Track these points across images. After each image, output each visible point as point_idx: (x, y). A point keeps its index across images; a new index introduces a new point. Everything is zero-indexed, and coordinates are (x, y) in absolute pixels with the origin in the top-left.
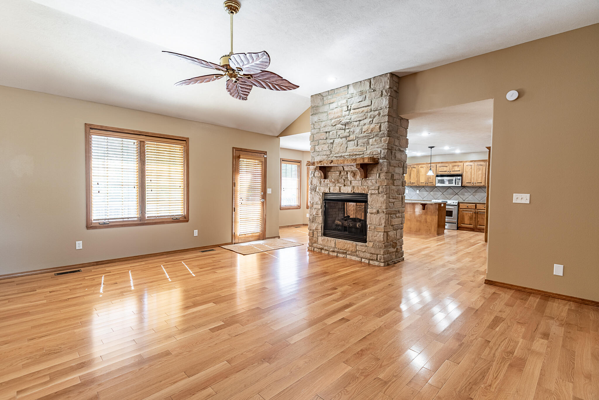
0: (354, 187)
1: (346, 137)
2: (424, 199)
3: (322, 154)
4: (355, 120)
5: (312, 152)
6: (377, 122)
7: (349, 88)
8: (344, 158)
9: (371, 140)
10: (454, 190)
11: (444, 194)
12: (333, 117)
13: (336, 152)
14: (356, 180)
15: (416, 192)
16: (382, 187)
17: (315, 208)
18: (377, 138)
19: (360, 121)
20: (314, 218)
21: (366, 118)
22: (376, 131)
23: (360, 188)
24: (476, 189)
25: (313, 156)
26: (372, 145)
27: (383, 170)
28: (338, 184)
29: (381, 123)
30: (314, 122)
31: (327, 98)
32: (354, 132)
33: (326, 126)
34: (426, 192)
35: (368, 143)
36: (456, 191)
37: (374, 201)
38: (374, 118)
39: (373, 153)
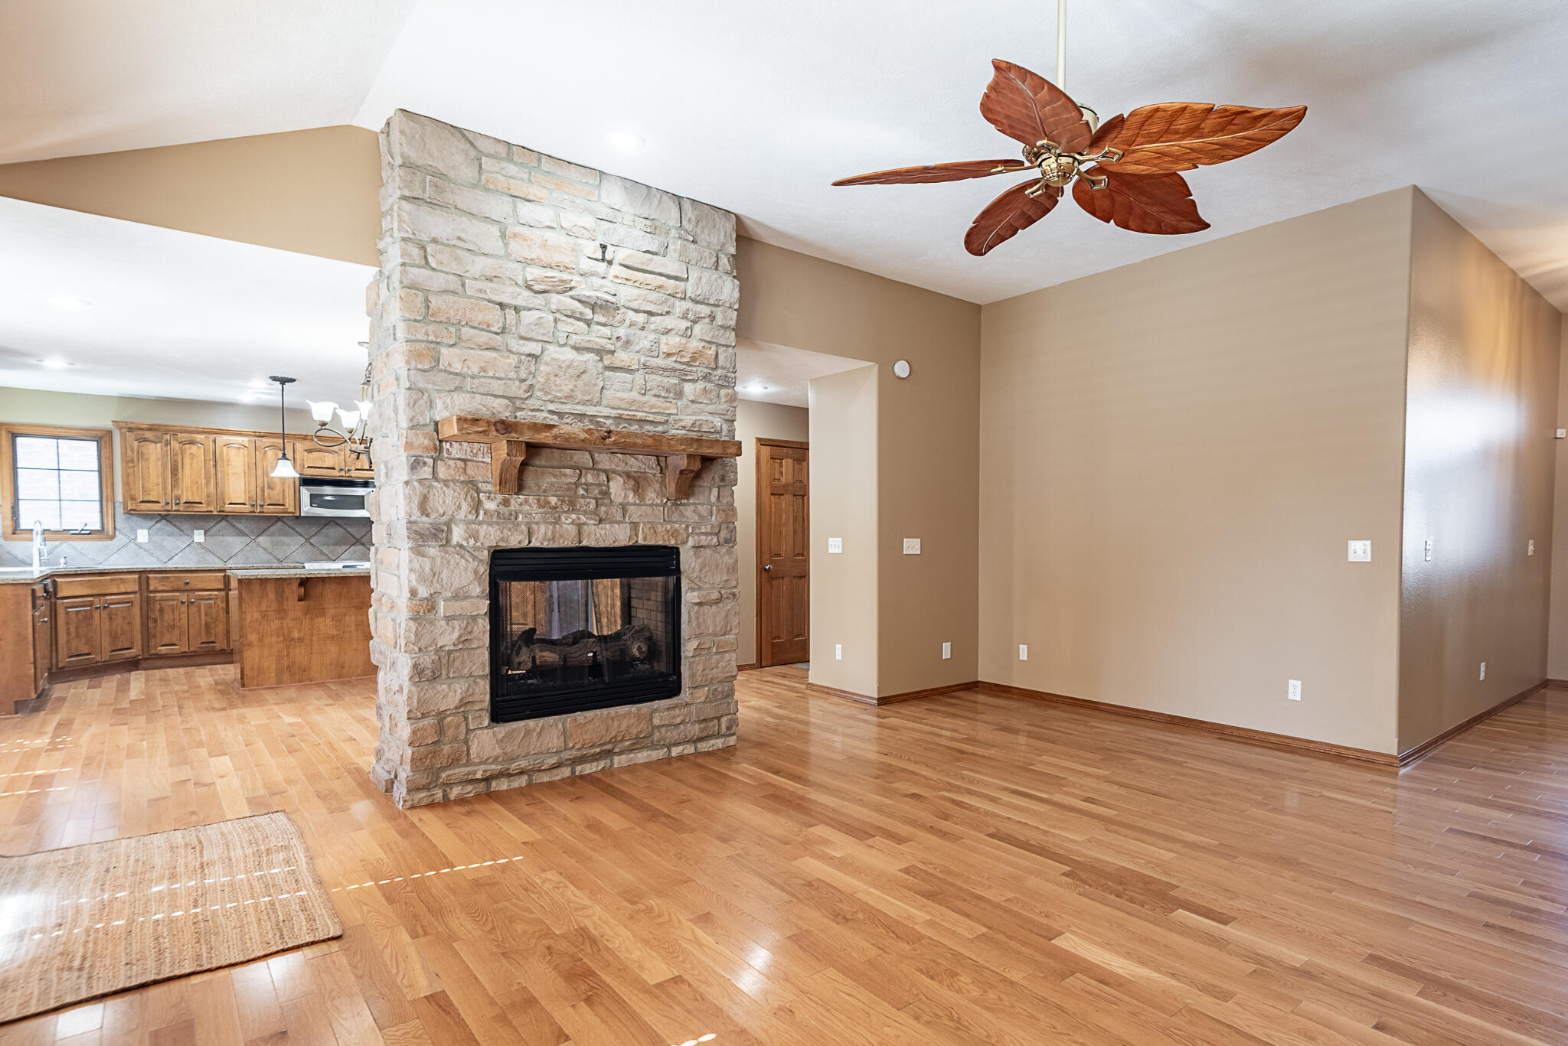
0: (635, 526)
1: (600, 352)
3: (482, 390)
4: (635, 305)
5: (419, 366)
6: (709, 339)
7: (605, 185)
8: (591, 421)
9: (688, 388)
11: (311, 544)
12: (534, 257)
13: (556, 396)
14: (644, 505)
15: (192, 536)
16: (728, 527)
17: (448, 619)
18: (709, 386)
19: (650, 313)
20: (444, 661)
21: (668, 313)
22: (706, 362)
23: (660, 529)
25: (421, 385)
26: (692, 402)
27: (727, 478)
28: (574, 516)
29: (718, 345)
30: (426, 239)
31: (503, 169)
32: (628, 343)
33: (495, 279)
34: (238, 535)
35: (679, 394)
37: (707, 569)
38: (695, 322)
39: (701, 425)
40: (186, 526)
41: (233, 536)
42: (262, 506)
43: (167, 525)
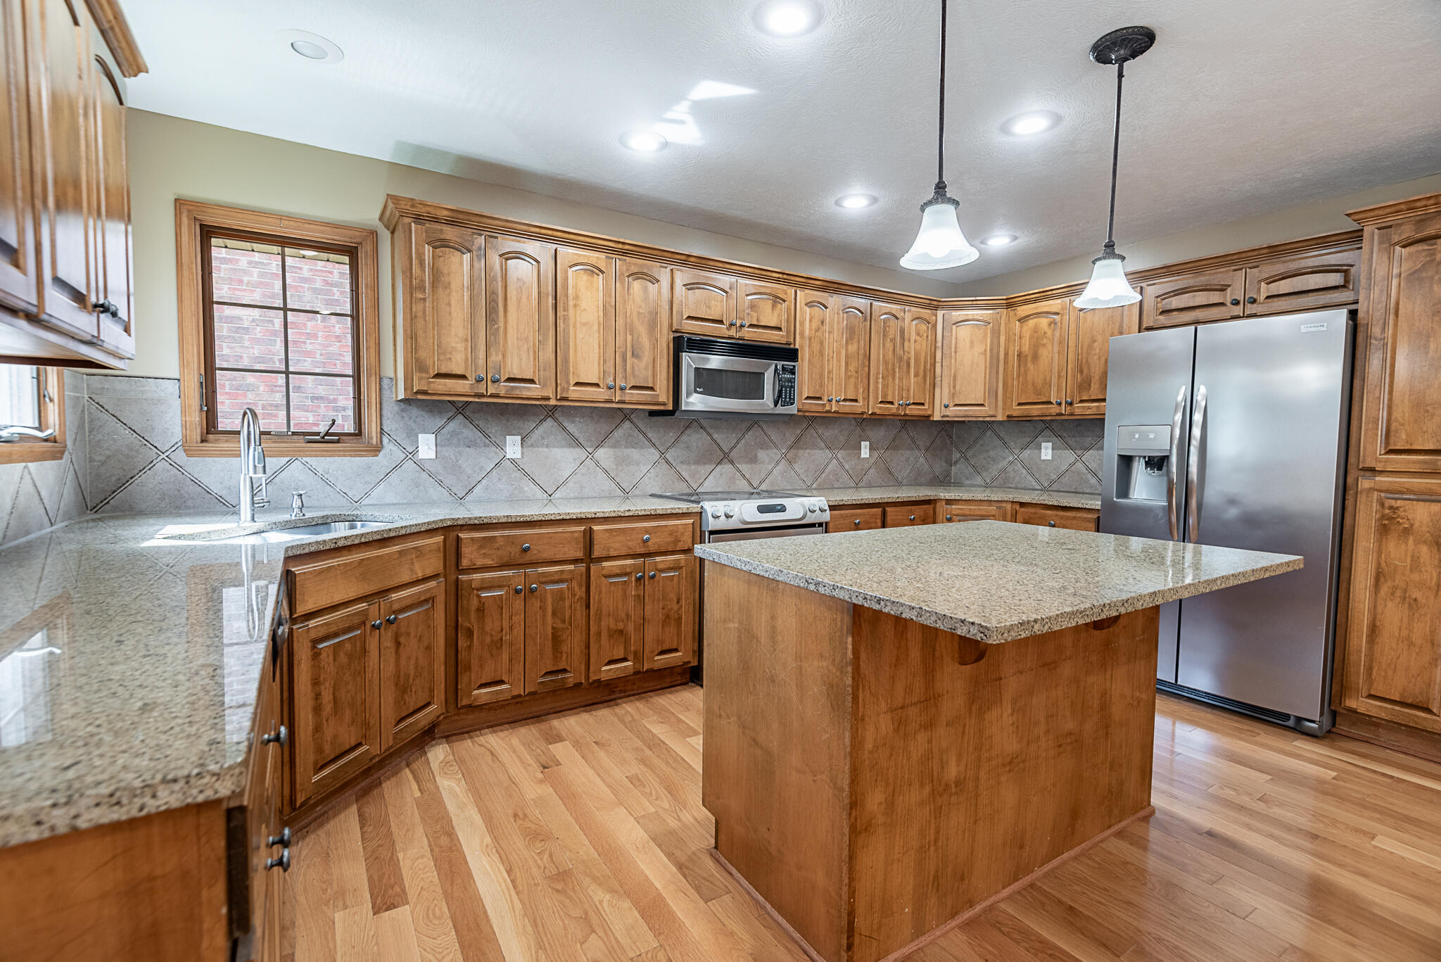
2: (558, 494)
10: (715, 436)
11: (667, 462)
15: (501, 447)
24: (798, 432)
34: (570, 446)
36: (724, 438)
40: (494, 429)
41: (562, 447)
42: (622, 389)
43: (465, 426)
